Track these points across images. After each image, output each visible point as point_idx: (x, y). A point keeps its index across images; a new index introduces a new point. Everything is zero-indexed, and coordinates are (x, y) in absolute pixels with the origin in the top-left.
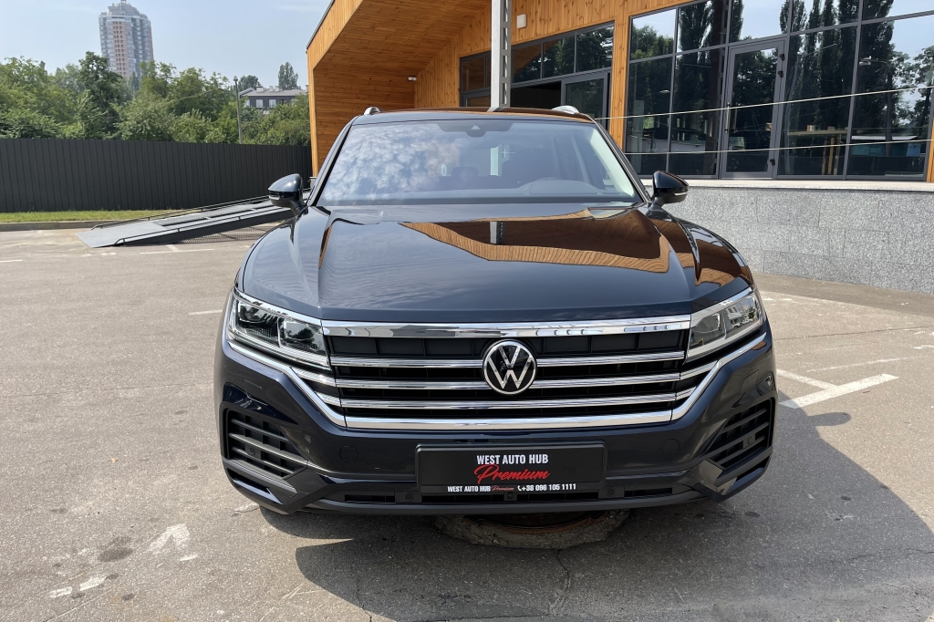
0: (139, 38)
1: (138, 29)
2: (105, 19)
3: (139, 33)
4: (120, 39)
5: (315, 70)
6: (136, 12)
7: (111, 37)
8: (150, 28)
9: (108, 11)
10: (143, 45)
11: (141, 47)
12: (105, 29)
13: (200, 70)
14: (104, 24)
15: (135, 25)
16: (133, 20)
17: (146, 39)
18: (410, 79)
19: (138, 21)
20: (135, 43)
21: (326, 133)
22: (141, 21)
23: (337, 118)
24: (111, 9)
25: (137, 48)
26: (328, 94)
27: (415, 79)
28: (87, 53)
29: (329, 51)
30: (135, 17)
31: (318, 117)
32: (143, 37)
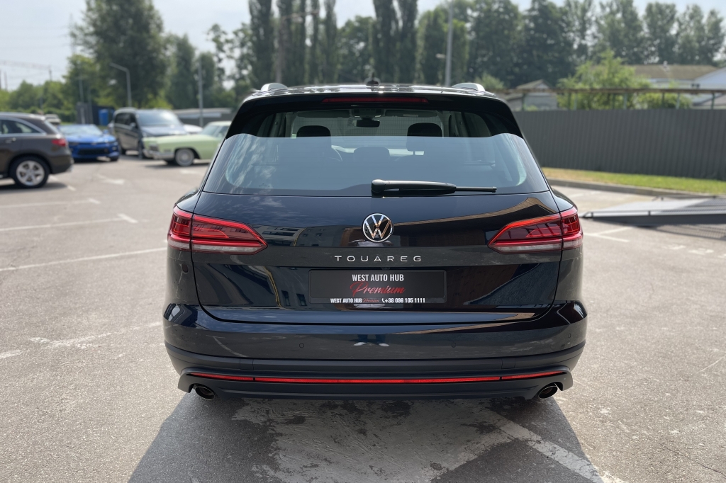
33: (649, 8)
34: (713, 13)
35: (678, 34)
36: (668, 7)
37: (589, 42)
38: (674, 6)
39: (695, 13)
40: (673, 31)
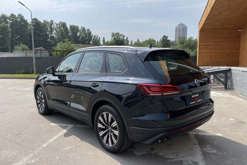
0: (184, 31)
1: (184, 29)
2: (177, 28)
3: (184, 30)
4: (179, 32)
5: (200, 31)
6: (184, 25)
7: (177, 32)
8: (187, 29)
9: (177, 26)
10: (185, 33)
11: (184, 33)
12: (176, 30)
13: (193, 37)
14: (176, 29)
15: (183, 28)
16: (183, 27)
17: (186, 31)
18: (239, 30)
19: (184, 27)
20: (183, 33)
21: (202, 52)
22: (185, 27)
23: (207, 47)
24: (178, 25)
25: (183, 34)
26: (204, 39)
27: (241, 30)
28: (164, 35)
29: (204, 24)
30: (184, 26)
31: (200, 47)
32: (185, 31)
33: (71, 27)
34: (88, 30)
35: (80, 35)
36: (76, 27)
37: (54, 35)
38: (78, 27)
39: (84, 29)
40: (78, 34)
